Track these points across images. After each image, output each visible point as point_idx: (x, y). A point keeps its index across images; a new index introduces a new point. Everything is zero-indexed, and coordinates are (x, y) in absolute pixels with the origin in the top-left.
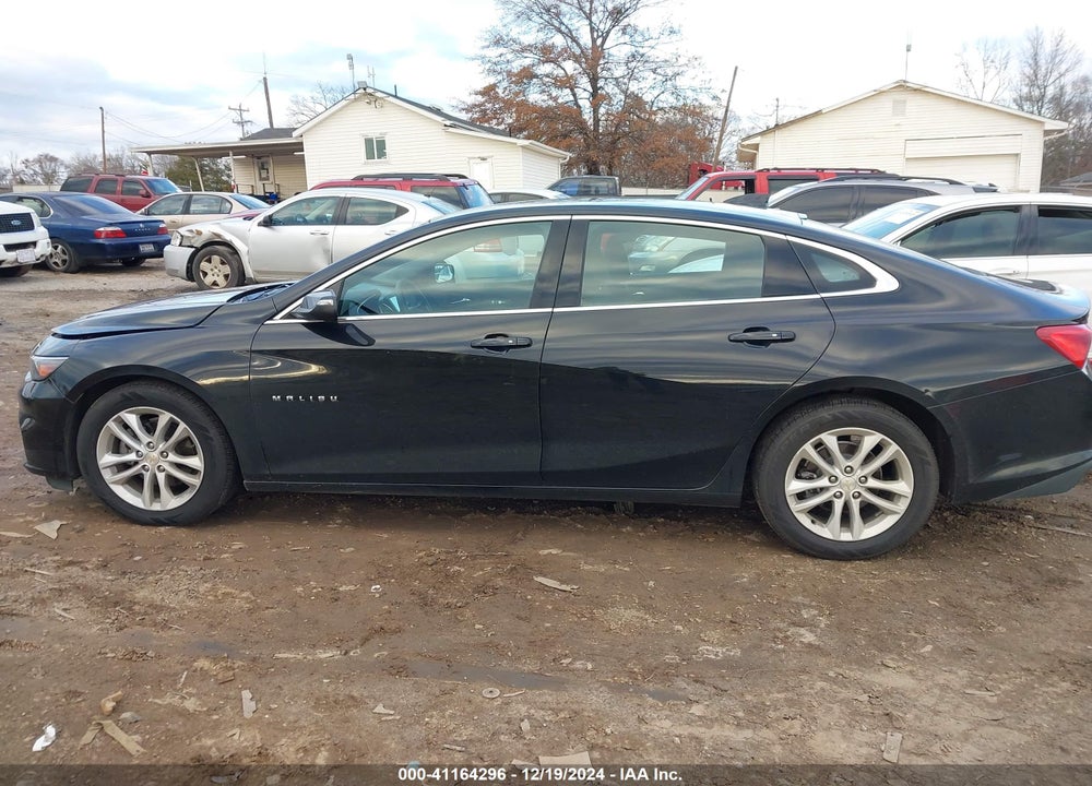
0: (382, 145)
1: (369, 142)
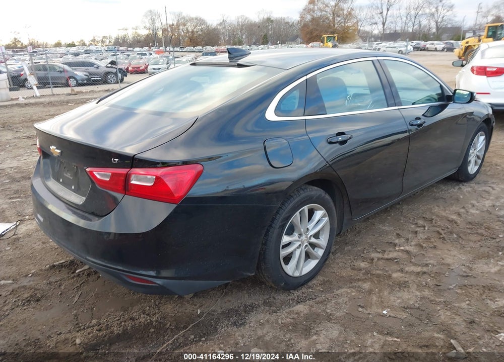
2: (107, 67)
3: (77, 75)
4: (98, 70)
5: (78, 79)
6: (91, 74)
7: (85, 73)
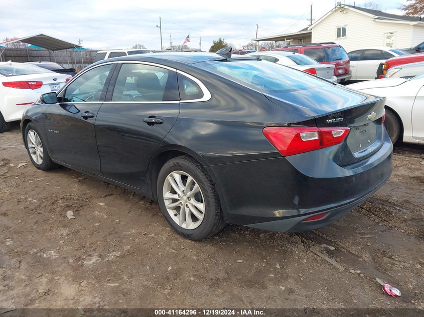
0: (344, 30)
1: (339, 29)
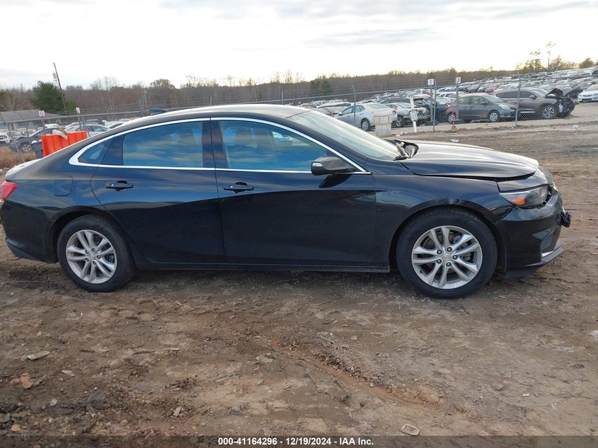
2: (547, 97)
3: (500, 107)
4: (535, 102)
5: (500, 113)
6: (521, 106)
7: (512, 106)
